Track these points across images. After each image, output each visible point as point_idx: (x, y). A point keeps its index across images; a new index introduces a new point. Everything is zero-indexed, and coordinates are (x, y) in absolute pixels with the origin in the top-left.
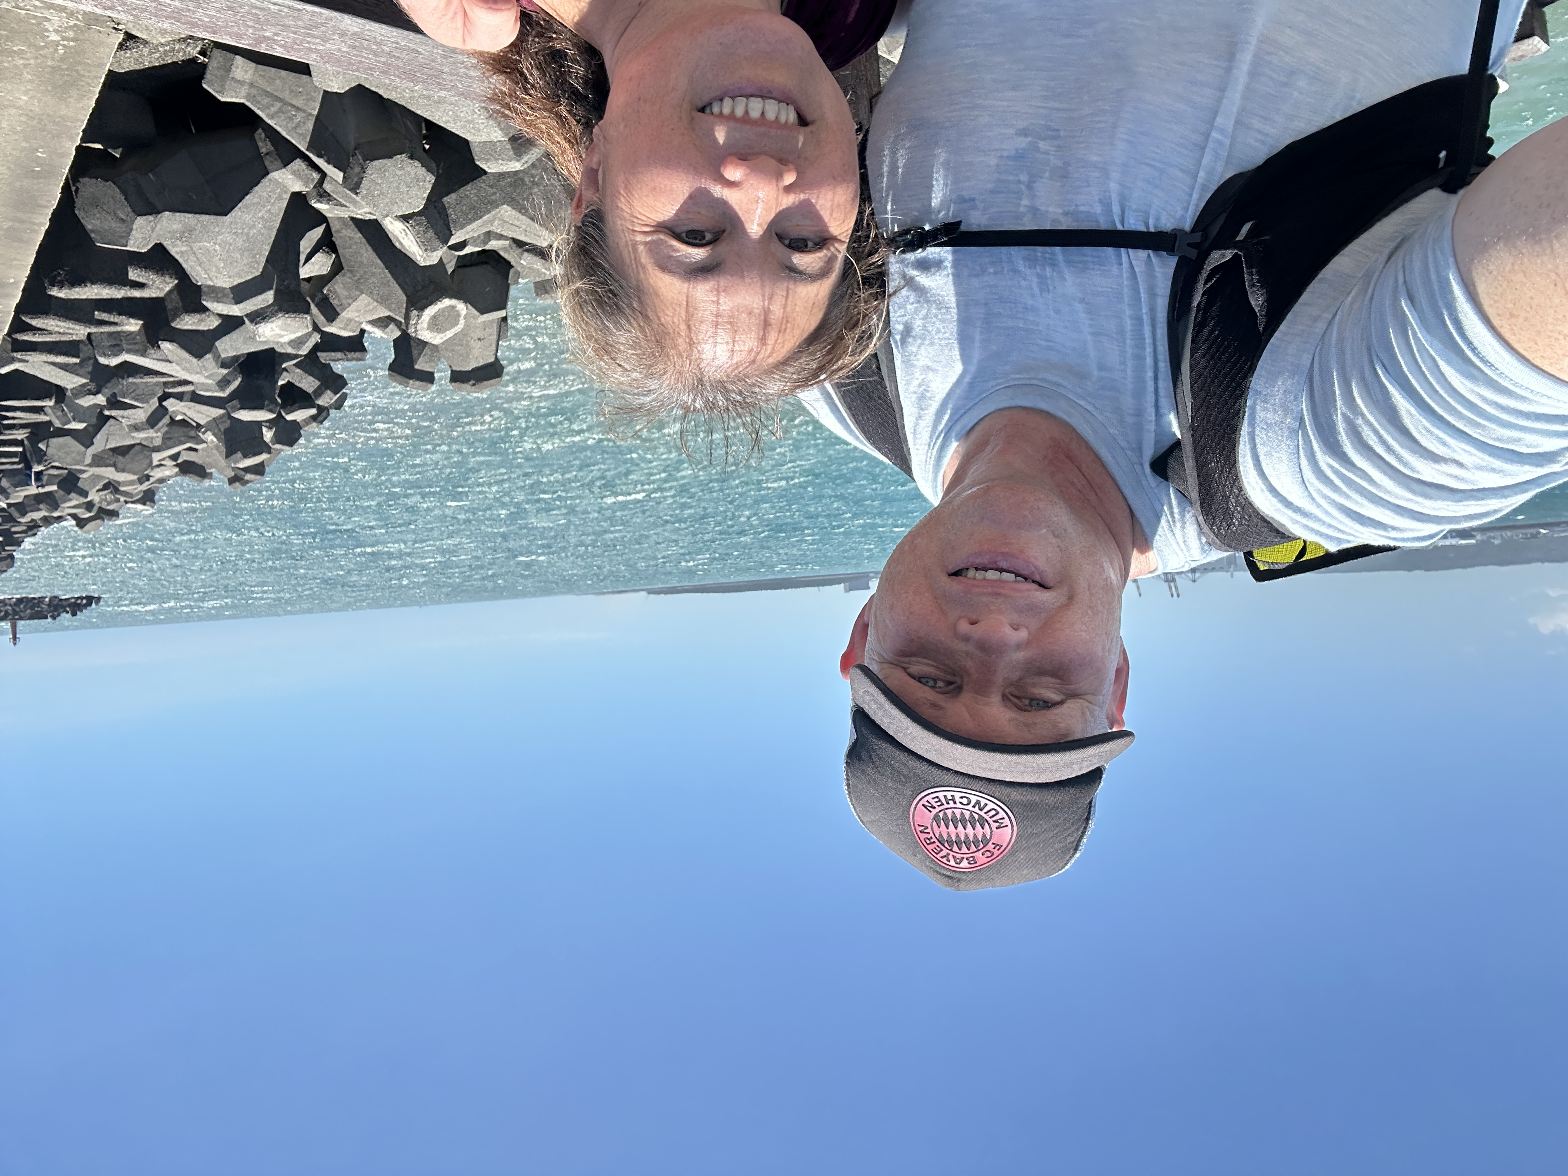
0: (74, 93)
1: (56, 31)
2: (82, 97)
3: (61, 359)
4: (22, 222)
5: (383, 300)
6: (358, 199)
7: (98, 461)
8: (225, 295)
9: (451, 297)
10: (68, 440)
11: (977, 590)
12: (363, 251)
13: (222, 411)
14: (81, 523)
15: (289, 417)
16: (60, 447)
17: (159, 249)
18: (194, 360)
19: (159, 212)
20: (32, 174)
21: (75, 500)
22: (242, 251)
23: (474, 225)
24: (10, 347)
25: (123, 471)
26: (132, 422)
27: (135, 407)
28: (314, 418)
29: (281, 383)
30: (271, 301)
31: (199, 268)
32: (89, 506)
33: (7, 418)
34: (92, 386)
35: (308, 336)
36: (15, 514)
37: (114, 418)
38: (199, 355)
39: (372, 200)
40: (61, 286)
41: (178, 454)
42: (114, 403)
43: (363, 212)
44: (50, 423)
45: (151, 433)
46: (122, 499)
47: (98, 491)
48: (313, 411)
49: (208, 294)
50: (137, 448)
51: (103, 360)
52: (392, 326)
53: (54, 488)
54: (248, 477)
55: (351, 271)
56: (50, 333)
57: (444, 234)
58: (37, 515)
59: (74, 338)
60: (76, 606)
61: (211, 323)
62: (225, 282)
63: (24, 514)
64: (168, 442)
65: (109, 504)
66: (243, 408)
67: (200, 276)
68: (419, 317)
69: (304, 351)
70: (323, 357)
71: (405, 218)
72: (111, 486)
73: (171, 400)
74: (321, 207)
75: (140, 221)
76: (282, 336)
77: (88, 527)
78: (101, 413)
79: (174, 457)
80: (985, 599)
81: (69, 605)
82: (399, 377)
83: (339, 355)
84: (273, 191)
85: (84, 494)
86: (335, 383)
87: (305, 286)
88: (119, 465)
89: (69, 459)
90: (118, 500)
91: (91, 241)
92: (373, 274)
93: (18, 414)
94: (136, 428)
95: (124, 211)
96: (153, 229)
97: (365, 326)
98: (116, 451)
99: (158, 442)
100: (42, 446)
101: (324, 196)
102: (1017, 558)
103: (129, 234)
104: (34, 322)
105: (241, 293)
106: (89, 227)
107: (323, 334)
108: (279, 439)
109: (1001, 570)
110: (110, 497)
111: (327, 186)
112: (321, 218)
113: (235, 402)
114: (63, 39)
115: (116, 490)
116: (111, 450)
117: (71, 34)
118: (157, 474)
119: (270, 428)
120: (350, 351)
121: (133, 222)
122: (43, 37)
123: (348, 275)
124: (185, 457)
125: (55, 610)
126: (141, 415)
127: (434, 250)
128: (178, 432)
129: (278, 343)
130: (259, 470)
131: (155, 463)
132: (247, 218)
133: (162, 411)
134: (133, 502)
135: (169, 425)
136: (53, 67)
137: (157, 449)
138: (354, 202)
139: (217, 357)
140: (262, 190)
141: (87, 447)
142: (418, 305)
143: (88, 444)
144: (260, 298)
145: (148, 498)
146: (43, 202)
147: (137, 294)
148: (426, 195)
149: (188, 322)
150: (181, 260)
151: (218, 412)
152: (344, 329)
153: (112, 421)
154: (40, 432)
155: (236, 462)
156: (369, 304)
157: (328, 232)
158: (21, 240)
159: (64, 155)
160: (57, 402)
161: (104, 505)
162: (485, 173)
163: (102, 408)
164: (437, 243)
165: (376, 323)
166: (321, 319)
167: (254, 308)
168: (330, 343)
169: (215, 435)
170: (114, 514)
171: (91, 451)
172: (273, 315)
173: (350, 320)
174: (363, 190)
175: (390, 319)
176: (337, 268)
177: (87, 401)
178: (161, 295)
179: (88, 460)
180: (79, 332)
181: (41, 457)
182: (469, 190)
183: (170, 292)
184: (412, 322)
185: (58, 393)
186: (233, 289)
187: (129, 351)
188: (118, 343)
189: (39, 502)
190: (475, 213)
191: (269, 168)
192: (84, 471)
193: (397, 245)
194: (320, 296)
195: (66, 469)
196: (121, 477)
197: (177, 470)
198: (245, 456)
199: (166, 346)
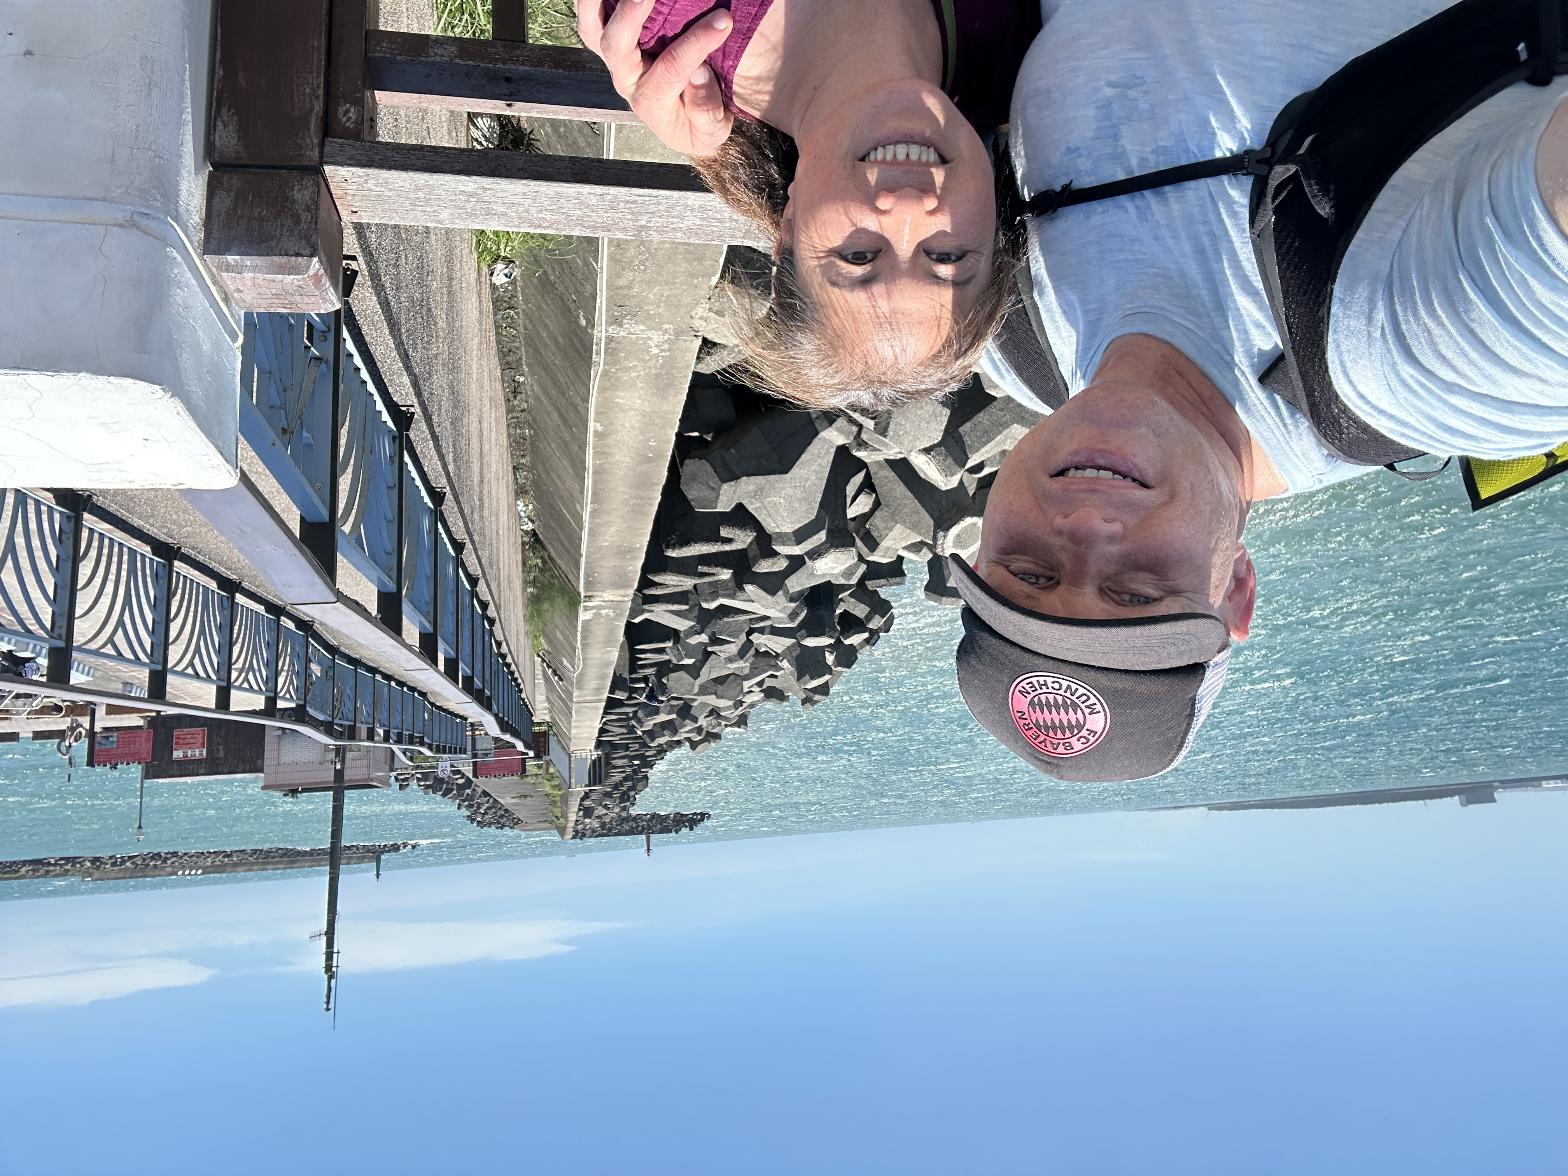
0: (672, 392)
1: (656, 346)
2: (676, 395)
3: (675, 607)
4: (642, 498)
5: (914, 527)
6: (886, 440)
7: (704, 690)
8: (789, 539)
9: (972, 515)
10: (682, 674)
11: (1074, 487)
12: (896, 487)
13: (794, 641)
14: (694, 745)
15: (847, 642)
16: (677, 680)
17: (740, 507)
18: (770, 597)
19: (738, 478)
20: (648, 460)
21: (689, 725)
22: (800, 501)
23: (988, 447)
24: (641, 601)
25: (722, 697)
26: (727, 655)
27: (729, 642)
28: (867, 641)
29: (838, 612)
30: (824, 539)
31: (769, 520)
32: (699, 730)
33: (641, 659)
34: (698, 628)
35: (856, 567)
36: (648, 740)
37: (714, 653)
38: (773, 593)
39: (899, 442)
40: (674, 547)
41: (762, 681)
42: (715, 641)
43: (894, 453)
44: (669, 661)
45: (741, 664)
46: (723, 723)
47: (706, 717)
48: (866, 635)
49: (776, 539)
50: (732, 677)
51: (705, 605)
52: (925, 550)
53: (674, 716)
54: (817, 697)
55: (887, 506)
56: (668, 586)
57: (961, 460)
58: (662, 740)
59: (685, 589)
60: (693, 821)
61: (781, 565)
62: (789, 527)
63: (653, 740)
64: (755, 671)
65: (714, 727)
66: (809, 636)
67: (771, 526)
68: (945, 537)
69: (854, 581)
70: (870, 585)
71: (927, 451)
72: (714, 712)
73: (756, 634)
74: (860, 454)
75: (725, 487)
76: (833, 568)
77: (700, 748)
78: (705, 649)
79: (760, 684)
80: (1081, 495)
81: (688, 821)
82: (934, 596)
83: (883, 581)
84: (822, 447)
85: (695, 720)
86: (882, 607)
87: (851, 526)
88: (719, 693)
89: (683, 690)
90: (720, 724)
91: (692, 508)
92: (906, 505)
93: (648, 655)
94: (730, 660)
95: (714, 481)
96: (734, 492)
97: (902, 553)
98: (716, 680)
99: (747, 671)
100: (664, 680)
101: (862, 444)
102: (1115, 455)
103: (718, 498)
104: (657, 579)
105: (800, 536)
106: (690, 497)
107: (868, 563)
108: (839, 662)
109: (1099, 468)
110: (714, 722)
111: (864, 436)
112: (861, 465)
113: (803, 632)
114: (662, 351)
115: (719, 716)
116: (713, 680)
117: (666, 346)
118: (748, 699)
119: (832, 653)
120: (892, 577)
121: (720, 489)
122: (648, 352)
123: (885, 509)
124: (769, 683)
125: (678, 825)
126: (733, 649)
127: (952, 475)
128: (762, 662)
129: (833, 575)
130: (824, 690)
131: (746, 690)
132: (803, 472)
133: (749, 643)
134: (731, 726)
135: (754, 656)
136: (656, 375)
137: (747, 678)
138: (886, 445)
139: (787, 592)
140: (814, 448)
141: (695, 679)
142: (944, 526)
143: (696, 676)
144: (815, 537)
145: (742, 721)
146: (655, 481)
147: (727, 548)
148: (943, 428)
149: (764, 567)
150: (756, 515)
151: (790, 641)
152: (884, 556)
153: (713, 656)
154: (664, 669)
155: (805, 684)
156: (903, 532)
157: (868, 476)
158: (643, 513)
159: (667, 442)
160: (674, 644)
161: (710, 729)
162: (994, 398)
163: (706, 645)
164: (955, 468)
165: (910, 548)
166: (864, 550)
167: (811, 547)
168: (875, 571)
169: (789, 661)
170: (717, 736)
171: (699, 682)
172: (827, 551)
173: (888, 548)
174: (891, 433)
175: (922, 544)
176: (877, 505)
177: (694, 640)
178: (745, 546)
179: (696, 690)
180: (687, 583)
181: (664, 689)
182: (982, 417)
183: (751, 543)
184: (939, 542)
185: (674, 634)
186: (795, 533)
187: (723, 596)
188: (716, 590)
189: (664, 730)
190: (988, 436)
191: (819, 429)
192: (694, 700)
193: (922, 475)
194: (863, 531)
195: (681, 699)
196: (722, 703)
197: (762, 695)
198: (813, 678)
199: (749, 588)
